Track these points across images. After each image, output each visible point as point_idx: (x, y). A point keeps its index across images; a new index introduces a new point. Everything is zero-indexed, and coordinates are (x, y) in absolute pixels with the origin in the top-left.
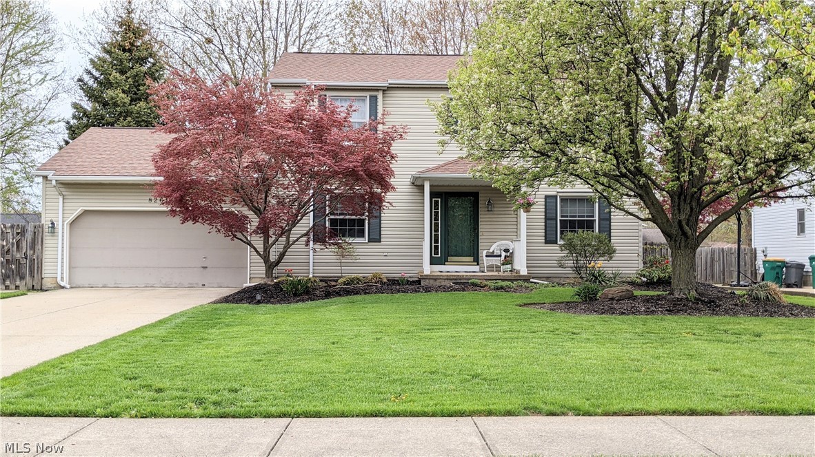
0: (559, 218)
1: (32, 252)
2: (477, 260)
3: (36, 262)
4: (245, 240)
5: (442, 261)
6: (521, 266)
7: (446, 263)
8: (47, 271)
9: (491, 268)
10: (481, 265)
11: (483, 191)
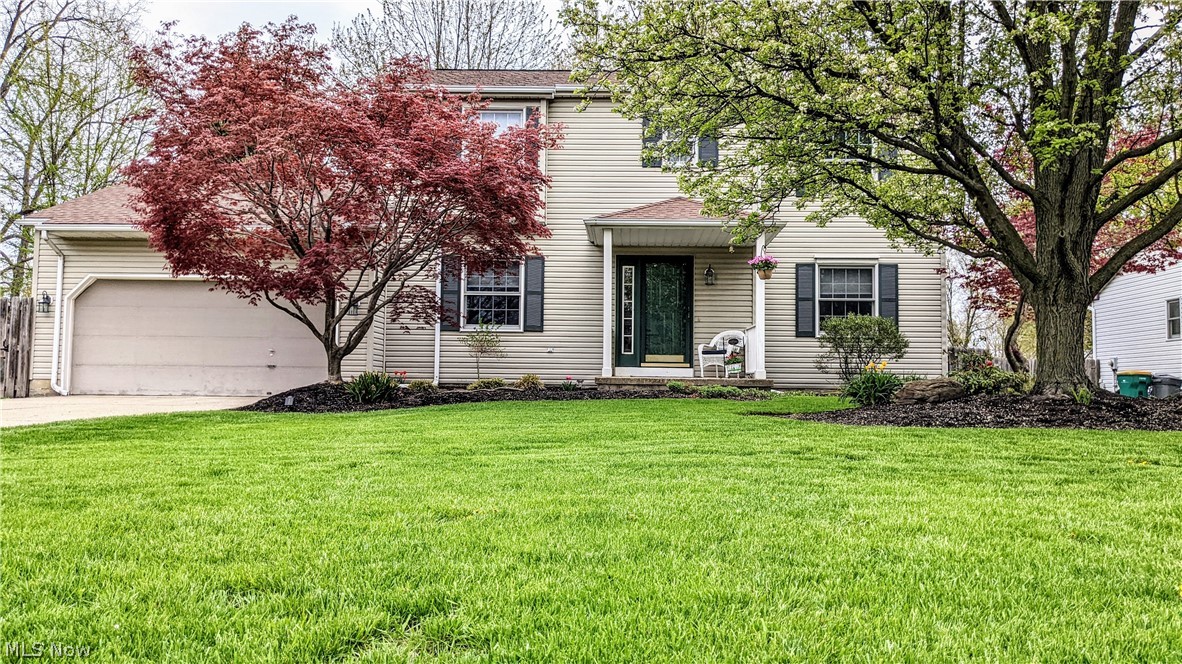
0: (817, 298)
1: (15, 341)
2: (689, 360)
3: (20, 355)
4: (297, 312)
5: (637, 361)
6: (757, 368)
7: (642, 364)
8: (37, 371)
9: (710, 370)
10: (696, 368)
11: (698, 255)
